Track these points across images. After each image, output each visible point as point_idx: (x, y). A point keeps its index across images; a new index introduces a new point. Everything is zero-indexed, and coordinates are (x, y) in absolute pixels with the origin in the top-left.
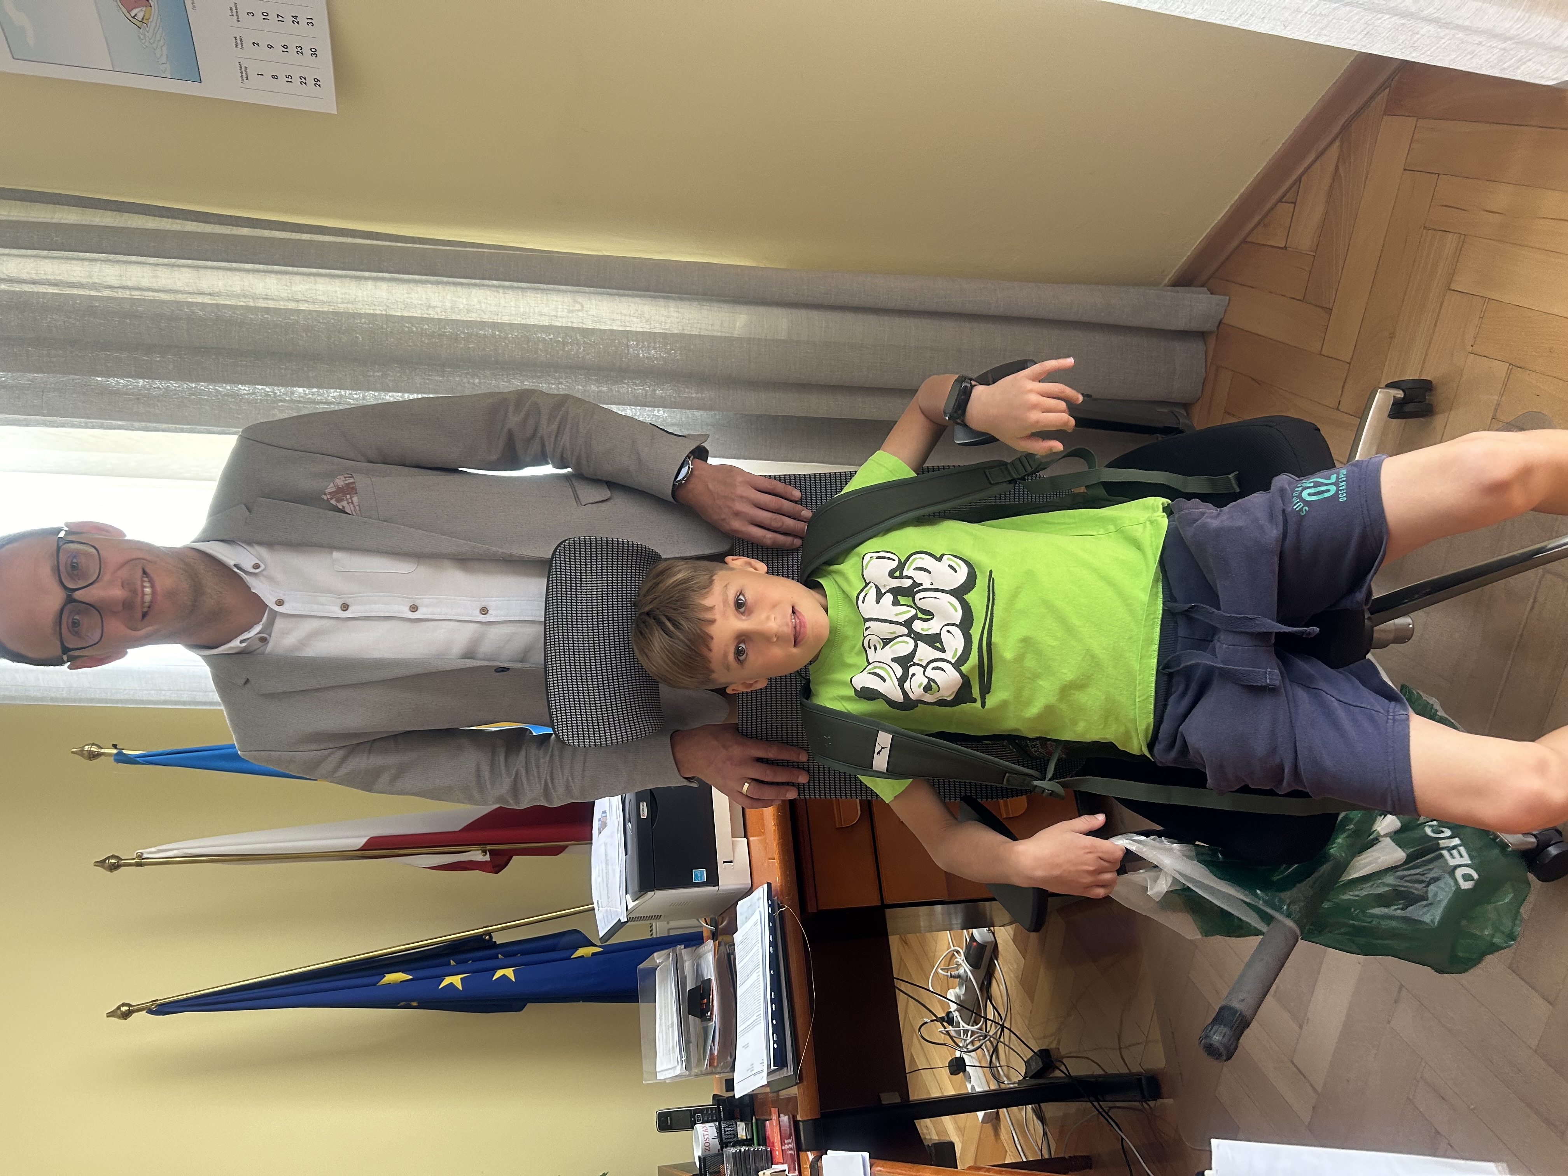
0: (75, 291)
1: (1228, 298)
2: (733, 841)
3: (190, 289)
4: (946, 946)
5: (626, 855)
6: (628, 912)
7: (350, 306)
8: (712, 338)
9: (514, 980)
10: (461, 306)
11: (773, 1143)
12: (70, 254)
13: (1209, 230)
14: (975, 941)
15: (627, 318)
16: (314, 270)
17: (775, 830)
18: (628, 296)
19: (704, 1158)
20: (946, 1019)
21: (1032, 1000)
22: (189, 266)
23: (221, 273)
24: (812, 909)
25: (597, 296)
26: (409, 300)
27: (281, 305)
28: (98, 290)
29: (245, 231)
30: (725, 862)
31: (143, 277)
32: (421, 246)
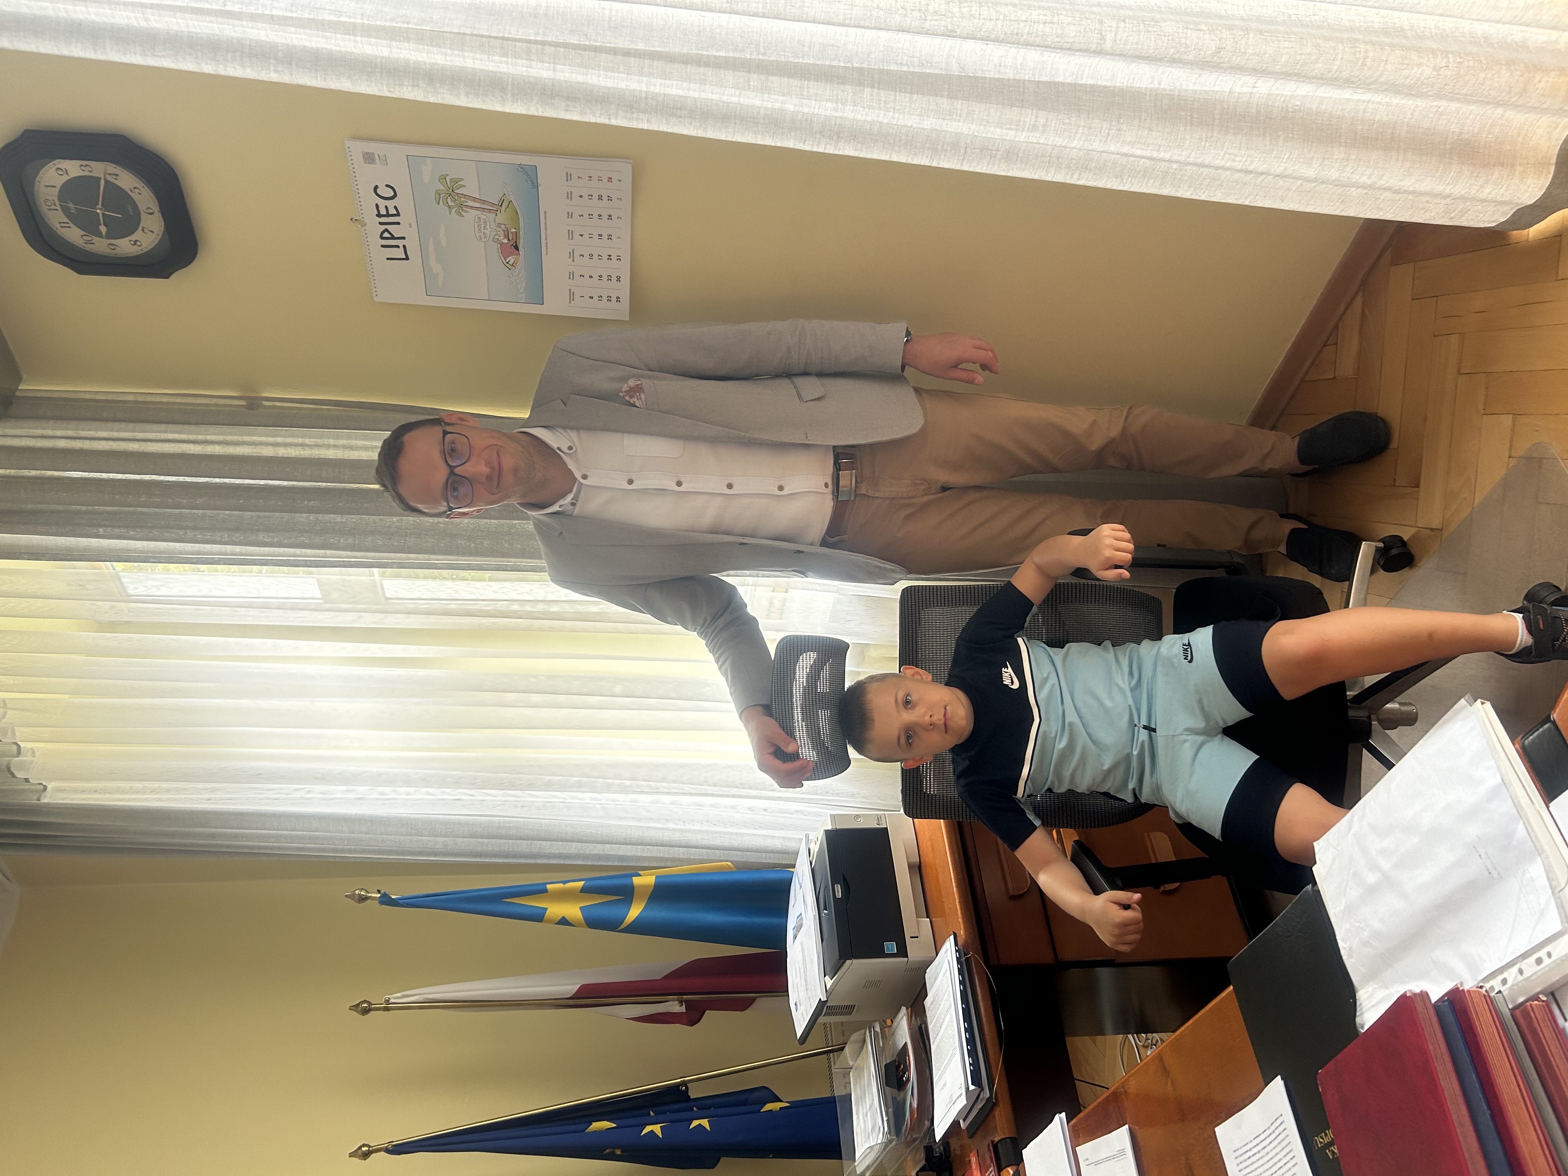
2: (917, 921)
5: (823, 941)
6: (828, 994)
9: (709, 1129)
30: (911, 937)
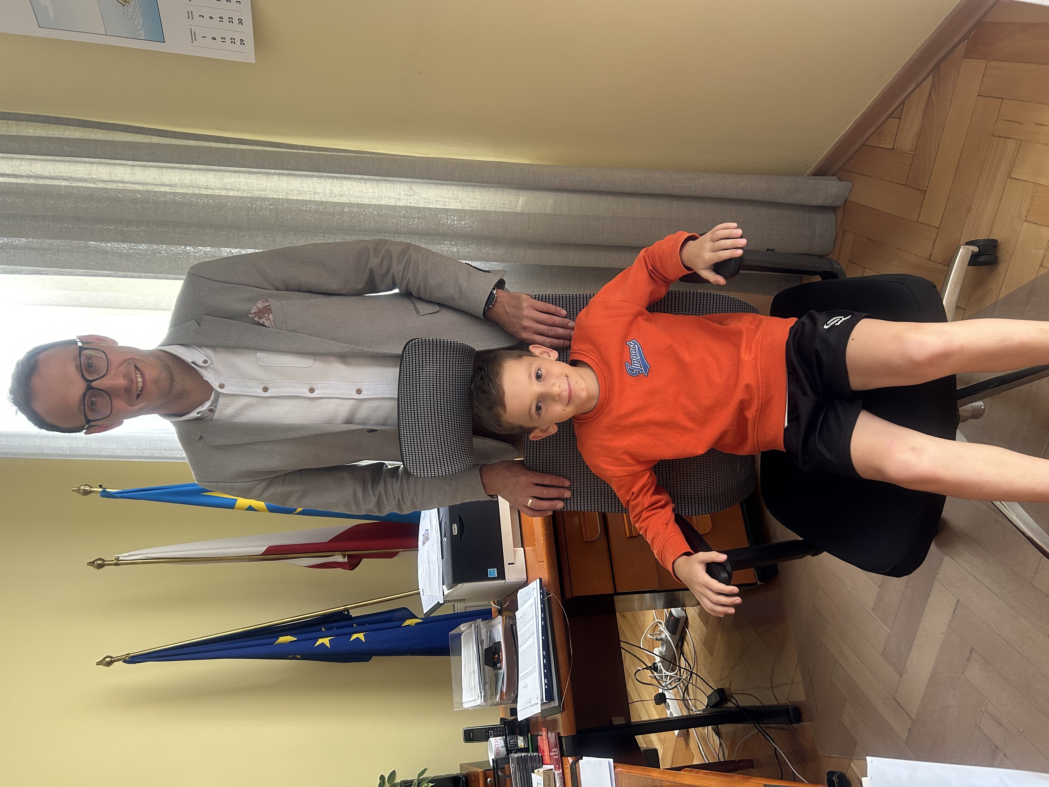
0: (80, 184)
1: (851, 184)
2: (514, 550)
3: (157, 182)
4: (652, 619)
5: (442, 558)
6: (445, 597)
7: (262, 192)
8: (504, 213)
9: (364, 641)
10: (337, 193)
11: (543, 751)
12: (76, 159)
13: (839, 137)
14: (673, 615)
15: (447, 200)
16: (238, 169)
17: (543, 543)
18: (448, 185)
19: (496, 760)
20: (653, 667)
21: (712, 656)
22: (155, 167)
23: (176, 171)
24: (568, 596)
25: (426, 185)
26: (301, 189)
27: (216, 192)
28: (95, 183)
29: (192, 143)
30: (509, 564)
31: (125, 174)
32: (309, 152)
